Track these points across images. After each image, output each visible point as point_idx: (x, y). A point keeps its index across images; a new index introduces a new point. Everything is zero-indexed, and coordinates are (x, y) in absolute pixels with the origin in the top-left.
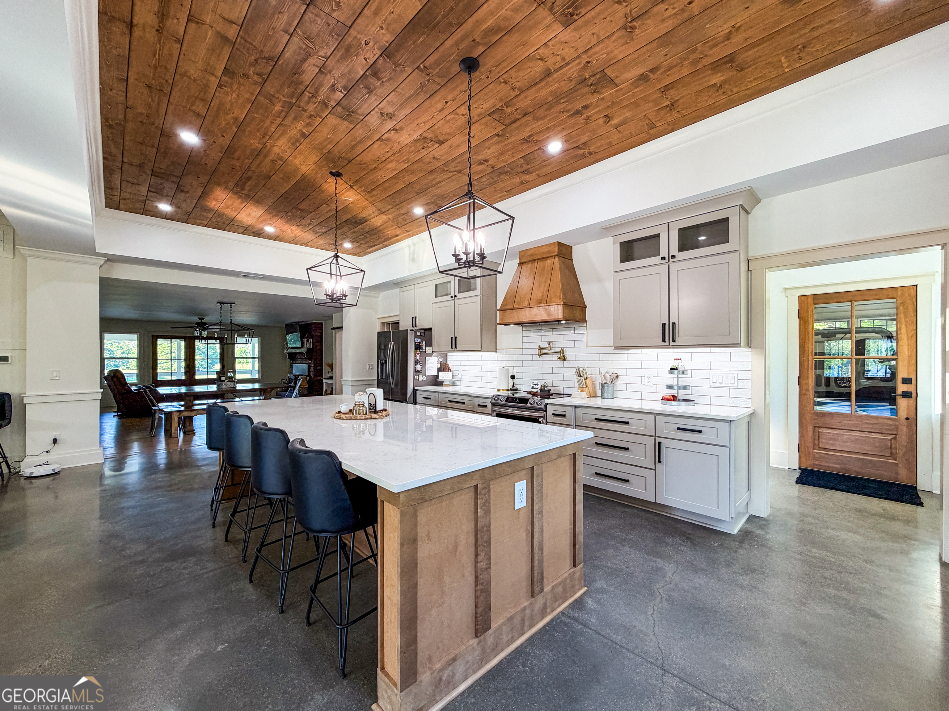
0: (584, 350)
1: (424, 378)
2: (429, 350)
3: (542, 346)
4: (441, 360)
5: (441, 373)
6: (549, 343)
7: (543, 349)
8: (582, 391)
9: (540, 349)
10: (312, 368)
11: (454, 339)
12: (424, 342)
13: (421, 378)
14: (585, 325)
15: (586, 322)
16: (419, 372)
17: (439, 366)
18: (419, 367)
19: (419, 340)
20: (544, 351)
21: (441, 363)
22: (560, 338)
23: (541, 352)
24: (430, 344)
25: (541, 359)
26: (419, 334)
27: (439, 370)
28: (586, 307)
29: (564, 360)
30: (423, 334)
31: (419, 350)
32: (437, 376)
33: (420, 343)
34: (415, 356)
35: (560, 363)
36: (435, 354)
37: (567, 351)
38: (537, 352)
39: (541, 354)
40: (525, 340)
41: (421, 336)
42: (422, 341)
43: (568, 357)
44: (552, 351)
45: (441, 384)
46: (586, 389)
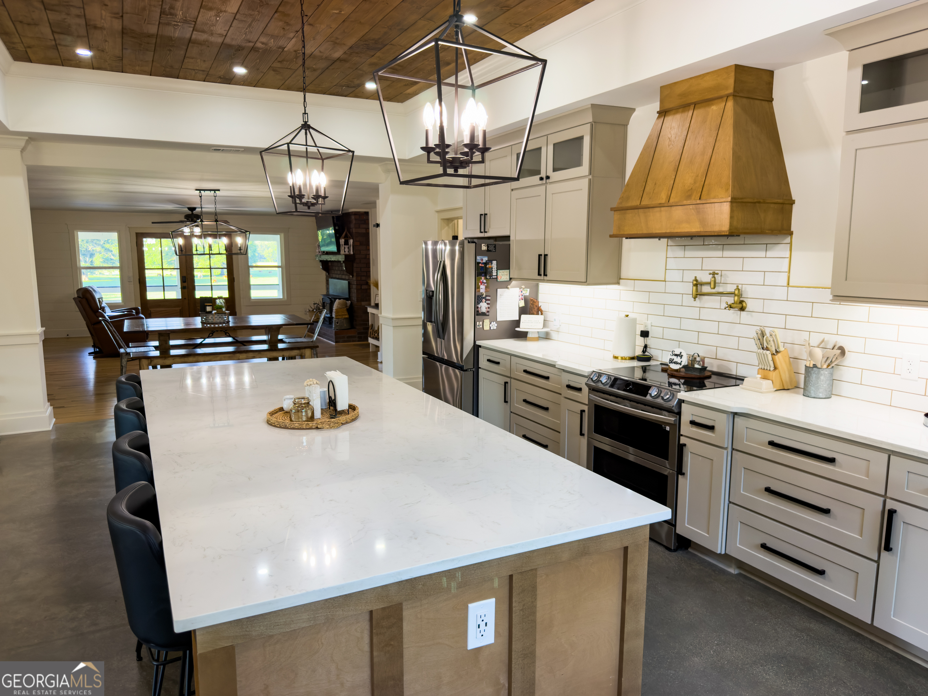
0: (781, 293)
1: (494, 326)
2: (503, 275)
3: (701, 279)
4: (527, 292)
5: (525, 318)
6: (714, 274)
7: (702, 284)
8: (765, 378)
9: (697, 284)
10: (354, 287)
11: (543, 257)
12: (494, 263)
13: (487, 325)
14: (788, 240)
15: (791, 234)
16: (484, 314)
17: (522, 304)
18: (483, 307)
19: (485, 259)
20: (704, 289)
21: (526, 300)
22: (737, 264)
23: (698, 289)
24: (505, 265)
25: (697, 303)
26: (484, 248)
27: (523, 311)
28: (793, 202)
29: (742, 309)
30: (491, 248)
31: (485, 276)
32: (517, 323)
33: (486, 264)
34: (477, 287)
35: (733, 315)
36: (514, 283)
37: (749, 293)
38: (689, 288)
39: (698, 295)
40: (671, 263)
41: (488, 250)
42: (490, 261)
43: (750, 304)
44: (719, 289)
45: (523, 336)
46: (774, 375)
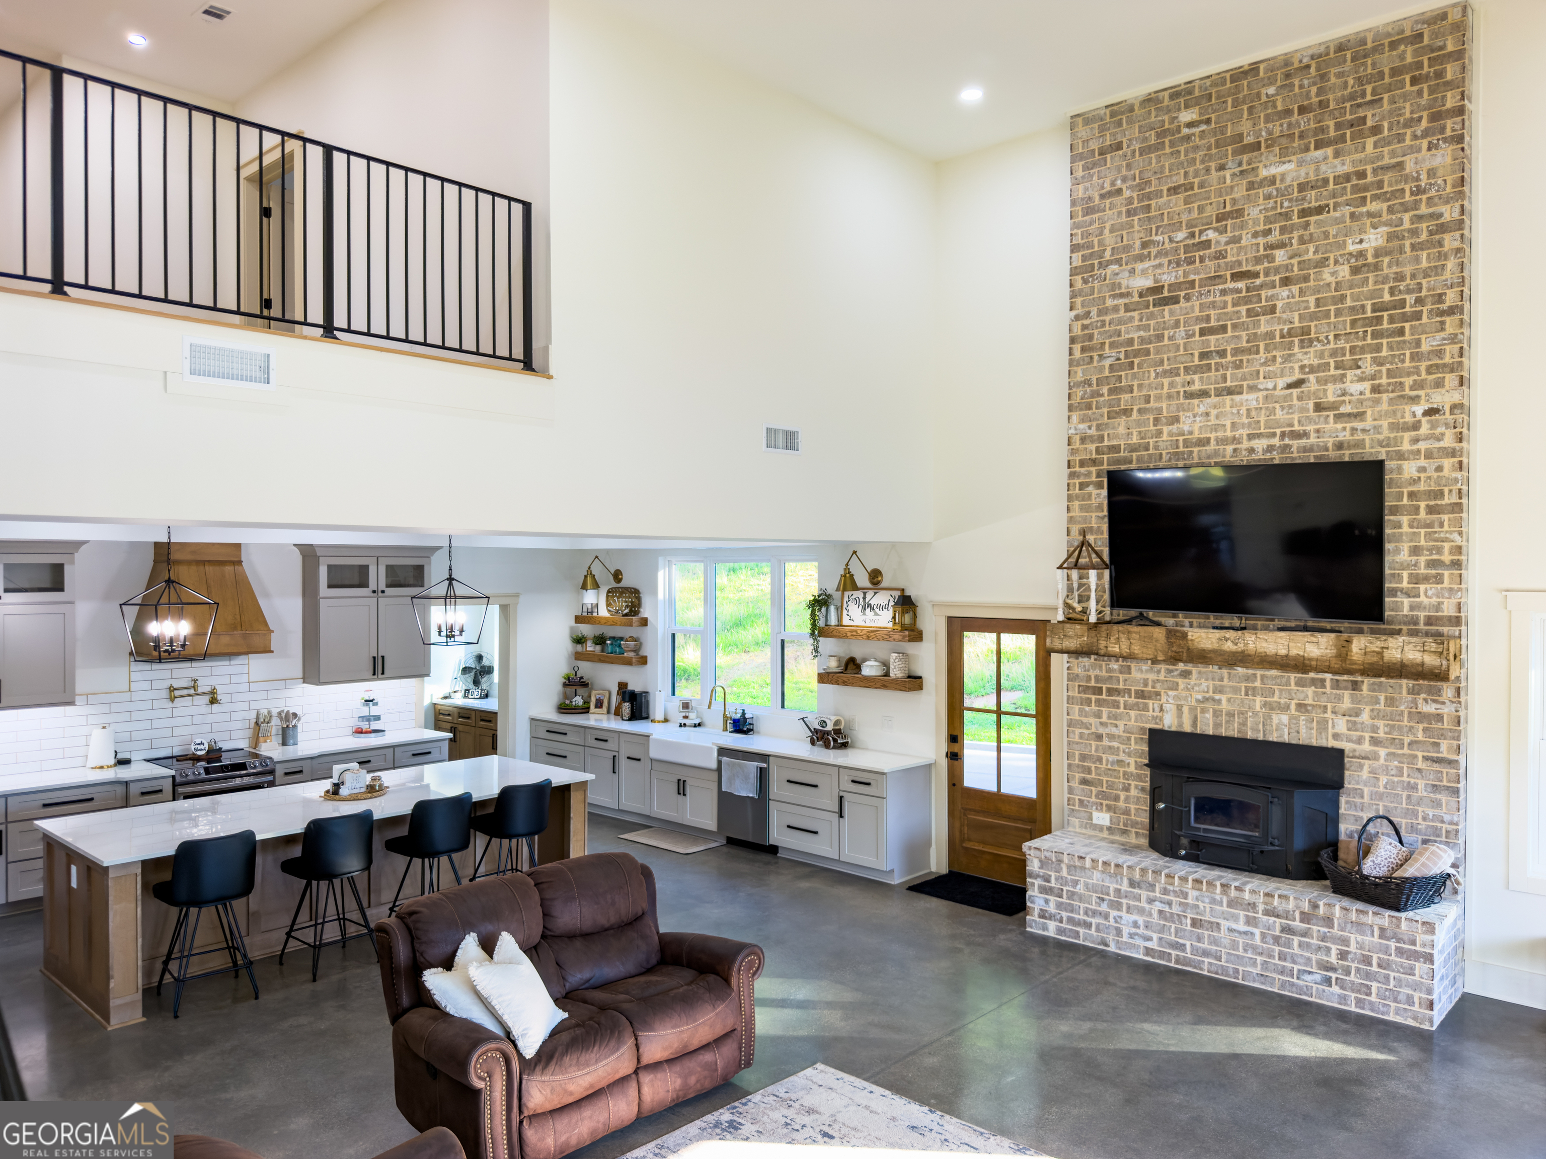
0: (245, 687)
3: (175, 686)
6: (194, 681)
7: (178, 689)
9: (172, 689)
15: (272, 651)
20: (177, 693)
23: (173, 693)
25: (171, 705)
29: (216, 703)
35: (207, 709)
38: (165, 694)
39: (171, 698)
40: (134, 676)
43: (222, 699)
44: (197, 691)
